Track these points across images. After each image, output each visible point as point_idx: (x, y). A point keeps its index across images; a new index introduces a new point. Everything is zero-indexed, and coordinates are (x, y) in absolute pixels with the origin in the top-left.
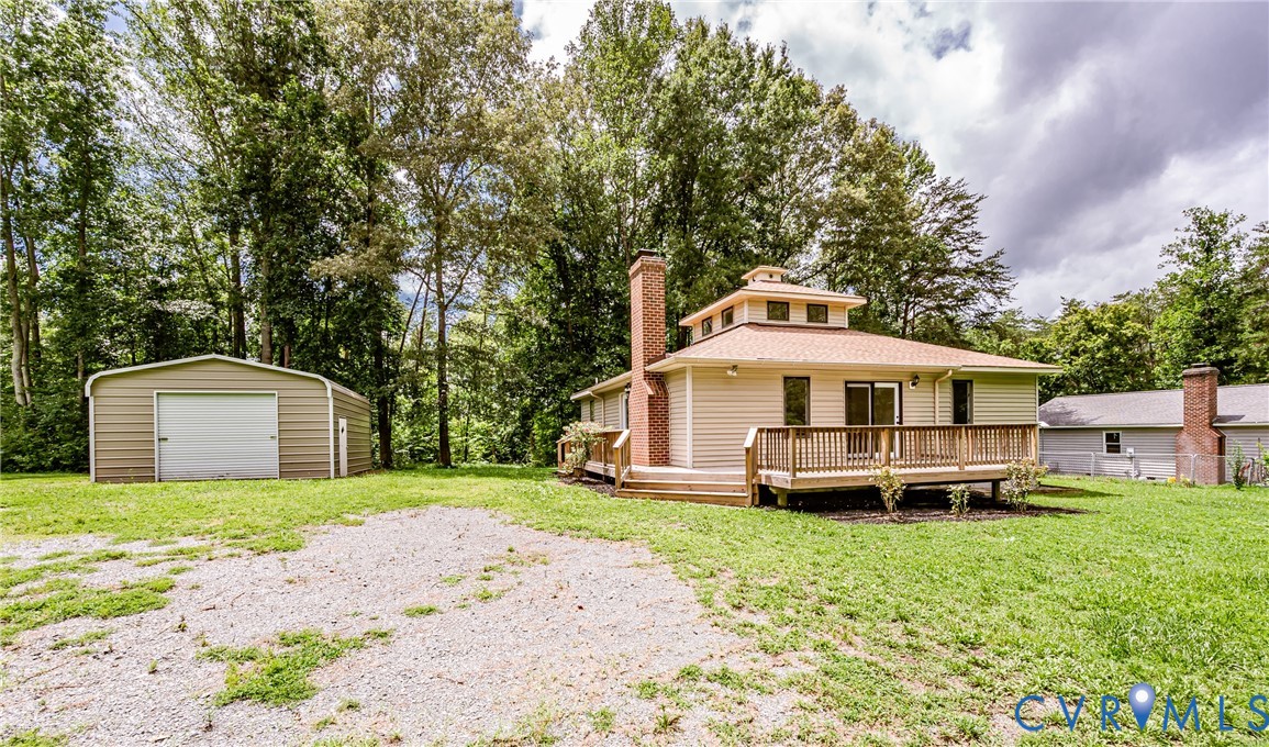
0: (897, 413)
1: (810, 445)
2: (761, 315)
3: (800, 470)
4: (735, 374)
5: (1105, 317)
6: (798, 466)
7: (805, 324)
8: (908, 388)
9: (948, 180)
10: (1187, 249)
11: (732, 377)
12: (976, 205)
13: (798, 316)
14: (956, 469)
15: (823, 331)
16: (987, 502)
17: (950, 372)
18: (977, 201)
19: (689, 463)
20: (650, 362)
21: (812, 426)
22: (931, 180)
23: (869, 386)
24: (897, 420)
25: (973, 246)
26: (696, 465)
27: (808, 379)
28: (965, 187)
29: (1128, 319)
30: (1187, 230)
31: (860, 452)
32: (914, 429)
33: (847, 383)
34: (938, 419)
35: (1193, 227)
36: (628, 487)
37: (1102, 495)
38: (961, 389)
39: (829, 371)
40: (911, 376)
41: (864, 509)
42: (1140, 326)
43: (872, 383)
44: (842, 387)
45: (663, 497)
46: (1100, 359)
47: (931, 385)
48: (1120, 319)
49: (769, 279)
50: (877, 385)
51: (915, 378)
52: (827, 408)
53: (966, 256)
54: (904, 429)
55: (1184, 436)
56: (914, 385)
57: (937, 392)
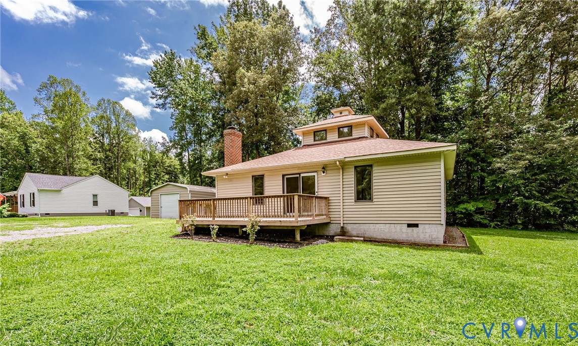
0: (316, 190)
2: (310, 140)
4: (227, 177)
7: (337, 139)
8: (321, 174)
13: (333, 136)
15: (349, 141)
17: (338, 163)
27: (264, 175)
33: (284, 175)
39: (273, 170)
40: (322, 167)
43: (300, 174)
50: (303, 175)
56: (324, 172)
57: (341, 176)
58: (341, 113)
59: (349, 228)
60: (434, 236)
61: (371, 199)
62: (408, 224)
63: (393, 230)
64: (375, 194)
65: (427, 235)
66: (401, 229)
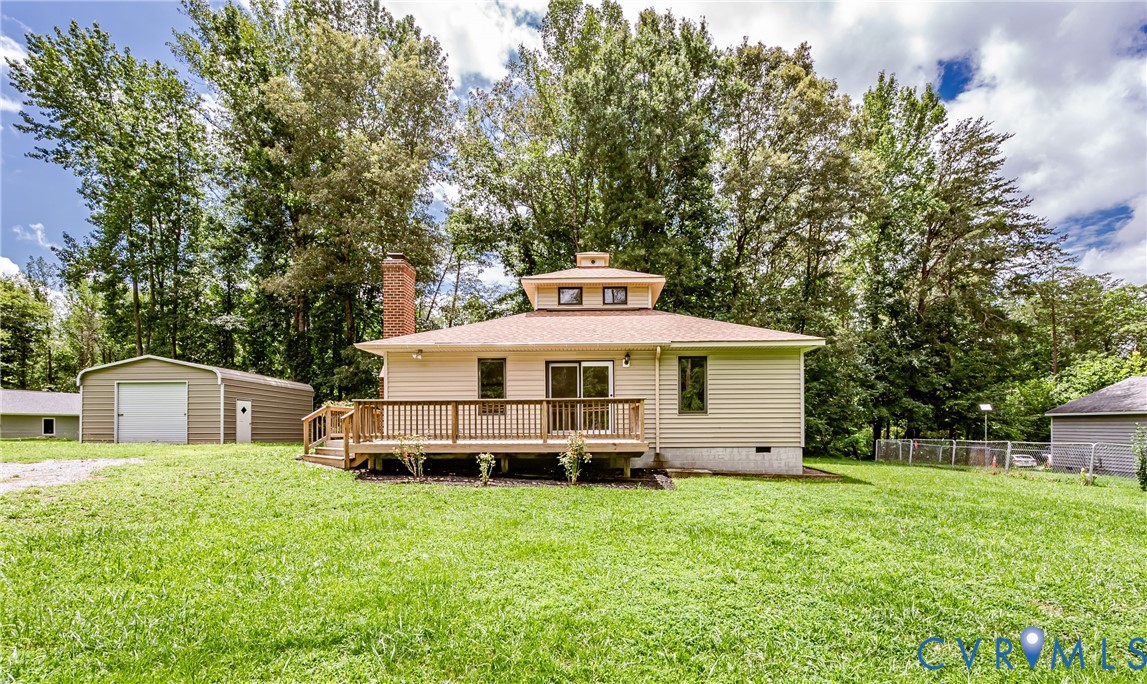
0: (611, 388)
2: (553, 301)
4: (419, 357)
7: (600, 307)
8: (621, 365)
11: (417, 360)
17: (659, 349)
23: (576, 365)
24: (611, 393)
27: (505, 359)
31: (561, 428)
33: (547, 363)
40: (625, 353)
44: (542, 367)
47: (652, 362)
49: (590, 265)
50: (586, 364)
56: (626, 363)
57: (657, 370)
58: (593, 262)
59: (668, 455)
60: (791, 465)
61: (702, 409)
62: (757, 448)
63: (737, 457)
64: (710, 402)
65: (783, 463)
66: (747, 456)
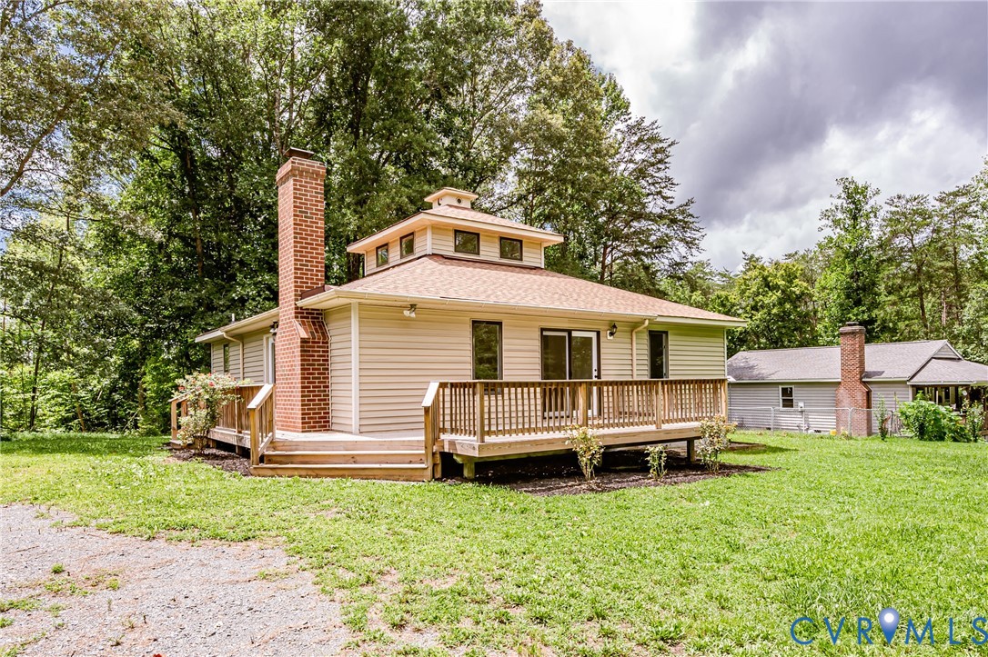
0: (595, 366)
1: (500, 403)
2: (448, 247)
3: (489, 433)
4: (413, 315)
5: (779, 275)
6: (486, 429)
7: (497, 260)
8: (606, 337)
9: (642, 119)
10: (840, 216)
11: (409, 319)
12: (668, 150)
13: (490, 251)
14: (653, 428)
15: (518, 270)
16: (683, 464)
17: (647, 322)
18: (669, 146)
19: (355, 427)
20: (303, 295)
21: (505, 379)
22: (627, 117)
23: (565, 334)
24: (595, 373)
25: (667, 193)
26: (363, 429)
27: (500, 324)
28: (658, 130)
29: (796, 277)
30: (839, 197)
31: (556, 410)
32: (611, 383)
33: (542, 330)
34: (635, 373)
35: (843, 195)
36: (270, 462)
37: (781, 450)
38: (657, 340)
39: (524, 316)
40: (610, 323)
41: (560, 476)
42: (805, 284)
43: (570, 332)
44: (537, 335)
45: (317, 474)
46: (775, 315)
47: (629, 334)
48: (790, 277)
49: (456, 204)
50: (575, 334)
51: (613, 328)
52: (521, 359)
53: (660, 202)
54: (601, 383)
55: (842, 390)
56: (612, 334)
57: (634, 344)
